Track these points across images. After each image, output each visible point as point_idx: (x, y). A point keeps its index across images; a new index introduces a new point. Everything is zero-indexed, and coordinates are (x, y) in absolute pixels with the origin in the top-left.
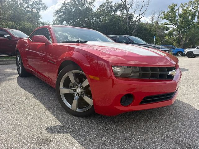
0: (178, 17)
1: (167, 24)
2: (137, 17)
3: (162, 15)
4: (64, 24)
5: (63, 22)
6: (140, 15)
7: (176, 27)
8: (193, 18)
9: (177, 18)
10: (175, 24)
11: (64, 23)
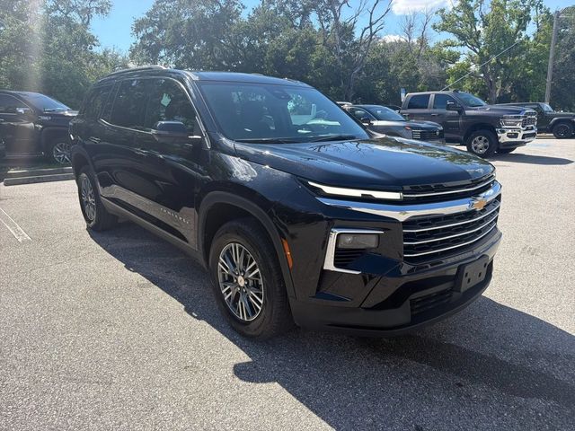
0: (481, 24)
1: (452, 45)
2: (366, 29)
3: (438, 20)
4: (162, 57)
5: (159, 51)
6: (371, 24)
7: (476, 51)
8: (522, 26)
9: (478, 28)
10: (473, 45)
11: (162, 53)
